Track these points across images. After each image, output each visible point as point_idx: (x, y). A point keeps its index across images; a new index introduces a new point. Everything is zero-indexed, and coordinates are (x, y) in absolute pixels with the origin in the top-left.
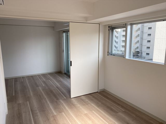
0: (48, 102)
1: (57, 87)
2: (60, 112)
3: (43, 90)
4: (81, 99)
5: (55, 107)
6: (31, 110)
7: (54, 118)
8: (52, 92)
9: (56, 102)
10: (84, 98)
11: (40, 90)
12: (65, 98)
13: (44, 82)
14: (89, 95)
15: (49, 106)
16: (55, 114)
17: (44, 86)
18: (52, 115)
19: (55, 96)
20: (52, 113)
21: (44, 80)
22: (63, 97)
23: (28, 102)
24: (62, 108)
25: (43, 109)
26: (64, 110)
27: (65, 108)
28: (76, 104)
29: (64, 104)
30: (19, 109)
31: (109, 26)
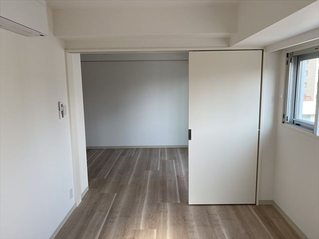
0: (145, 202)
1: (178, 177)
2: (151, 227)
3: (152, 177)
4: (207, 212)
5: (150, 215)
6: (112, 209)
7: (134, 234)
8: (163, 183)
9: (159, 205)
10: (214, 210)
11: (148, 176)
12: (179, 202)
13: (163, 163)
14: (229, 207)
15: (142, 210)
16: (141, 229)
17: (158, 169)
18: (135, 229)
19: (164, 193)
20: (138, 224)
21: (166, 159)
22: (176, 199)
23: (116, 194)
24: (160, 221)
25: (129, 213)
26: (162, 225)
27: (165, 221)
28: (190, 220)
29: (168, 213)
30: (96, 203)
31: (288, 54)
